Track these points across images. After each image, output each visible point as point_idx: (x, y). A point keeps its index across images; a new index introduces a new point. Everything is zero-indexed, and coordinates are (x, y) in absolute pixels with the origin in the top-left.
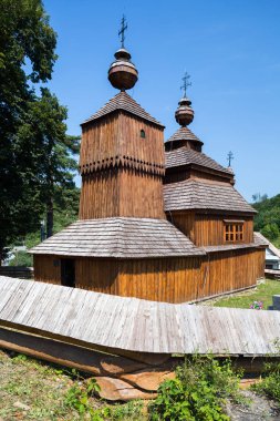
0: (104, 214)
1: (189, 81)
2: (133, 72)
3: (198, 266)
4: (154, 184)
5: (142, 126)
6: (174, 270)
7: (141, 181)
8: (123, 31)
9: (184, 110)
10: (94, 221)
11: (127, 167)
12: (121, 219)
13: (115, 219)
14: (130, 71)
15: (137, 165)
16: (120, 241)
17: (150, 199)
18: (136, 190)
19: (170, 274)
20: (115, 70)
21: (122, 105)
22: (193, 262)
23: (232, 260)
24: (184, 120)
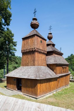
0: (30, 65)
1: (51, 28)
2: (38, 24)
3: (57, 80)
4: (44, 56)
5: (41, 39)
6: (51, 82)
7: (40, 55)
8: (35, 13)
9: (50, 35)
10: (27, 67)
11: (37, 51)
12: (36, 67)
13: (34, 67)
14: (37, 24)
15: (40, 51)
16: (37, 74)
17: (43, 61)
18: (39, 58)
19: (50, 83)
20: (33, 23)
21: (35, 33)
22: (55, 79)
23: (64, 78)
24: (50, 38)
